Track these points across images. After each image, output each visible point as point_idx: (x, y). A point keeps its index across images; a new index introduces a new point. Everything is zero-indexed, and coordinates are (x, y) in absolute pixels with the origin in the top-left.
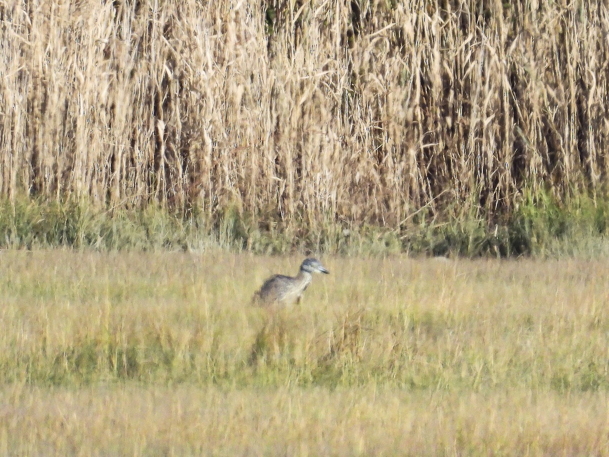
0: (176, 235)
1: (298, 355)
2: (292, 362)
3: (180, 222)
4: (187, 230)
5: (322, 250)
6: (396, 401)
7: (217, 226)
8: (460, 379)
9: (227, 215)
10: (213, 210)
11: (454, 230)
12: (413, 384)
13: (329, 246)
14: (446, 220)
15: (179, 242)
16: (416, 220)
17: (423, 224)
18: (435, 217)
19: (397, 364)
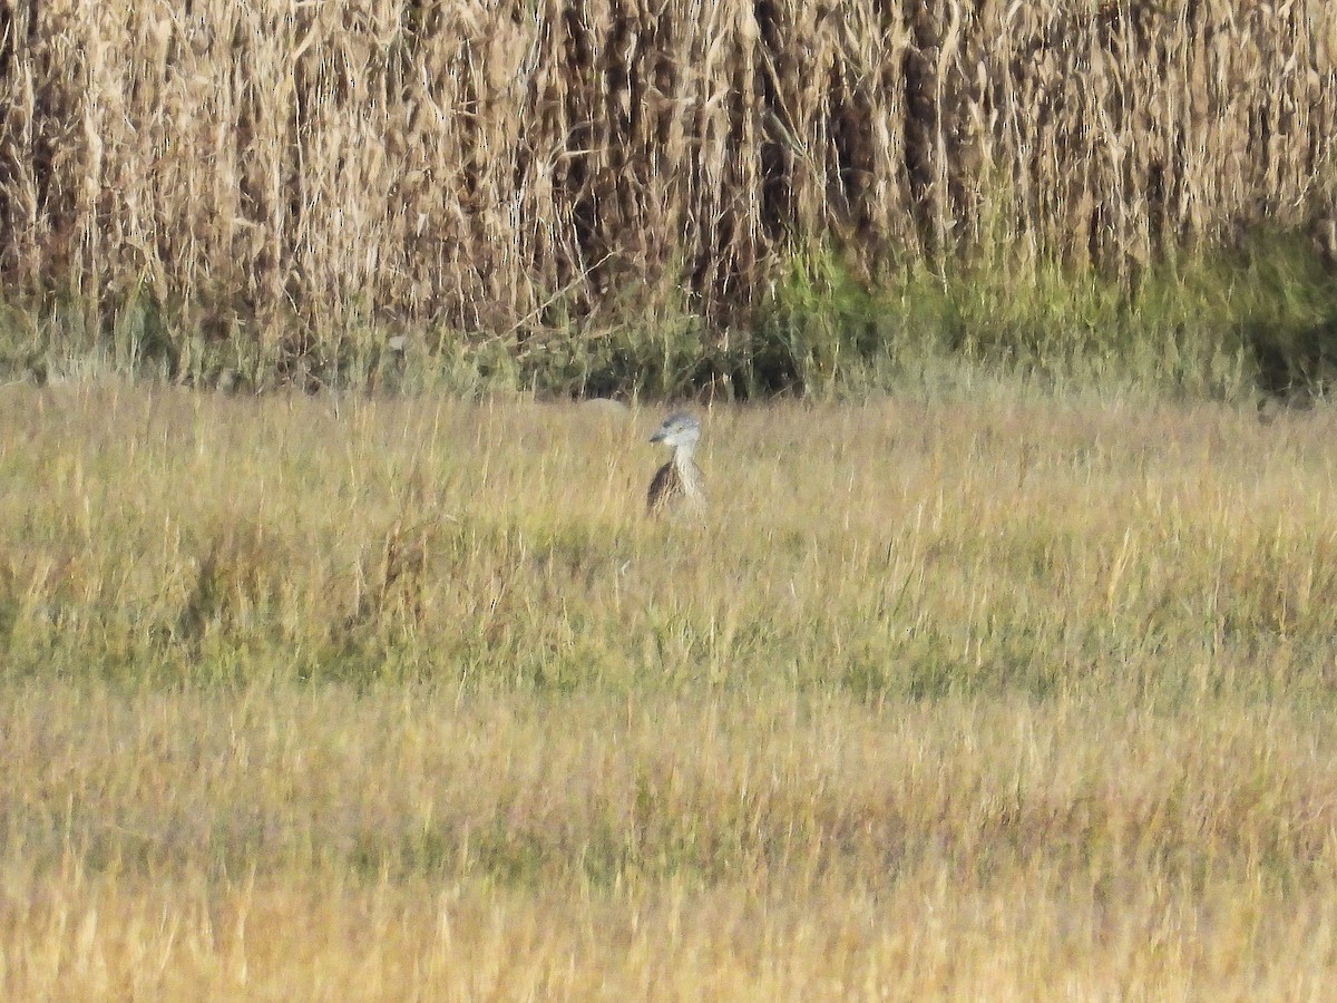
0: (22, 347)
1: (290, 621)
2: (276, 632)
3: (32, 320)
4: (46, 335)
5: (343, 382)
6: (504, 714)
7: (108, 327)
8: (642, 672)
9: (132, 301)
10: (100, 293)
11: (633, 341)
12: (539, 678)
13: (357, 373)
14: (618, 320)
15: (29, 362)
16: (549, 319)
17: (565, 328)
18: (592, 315)
19: (508, 635)
